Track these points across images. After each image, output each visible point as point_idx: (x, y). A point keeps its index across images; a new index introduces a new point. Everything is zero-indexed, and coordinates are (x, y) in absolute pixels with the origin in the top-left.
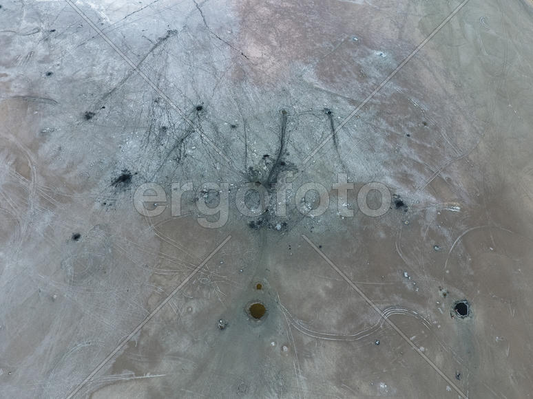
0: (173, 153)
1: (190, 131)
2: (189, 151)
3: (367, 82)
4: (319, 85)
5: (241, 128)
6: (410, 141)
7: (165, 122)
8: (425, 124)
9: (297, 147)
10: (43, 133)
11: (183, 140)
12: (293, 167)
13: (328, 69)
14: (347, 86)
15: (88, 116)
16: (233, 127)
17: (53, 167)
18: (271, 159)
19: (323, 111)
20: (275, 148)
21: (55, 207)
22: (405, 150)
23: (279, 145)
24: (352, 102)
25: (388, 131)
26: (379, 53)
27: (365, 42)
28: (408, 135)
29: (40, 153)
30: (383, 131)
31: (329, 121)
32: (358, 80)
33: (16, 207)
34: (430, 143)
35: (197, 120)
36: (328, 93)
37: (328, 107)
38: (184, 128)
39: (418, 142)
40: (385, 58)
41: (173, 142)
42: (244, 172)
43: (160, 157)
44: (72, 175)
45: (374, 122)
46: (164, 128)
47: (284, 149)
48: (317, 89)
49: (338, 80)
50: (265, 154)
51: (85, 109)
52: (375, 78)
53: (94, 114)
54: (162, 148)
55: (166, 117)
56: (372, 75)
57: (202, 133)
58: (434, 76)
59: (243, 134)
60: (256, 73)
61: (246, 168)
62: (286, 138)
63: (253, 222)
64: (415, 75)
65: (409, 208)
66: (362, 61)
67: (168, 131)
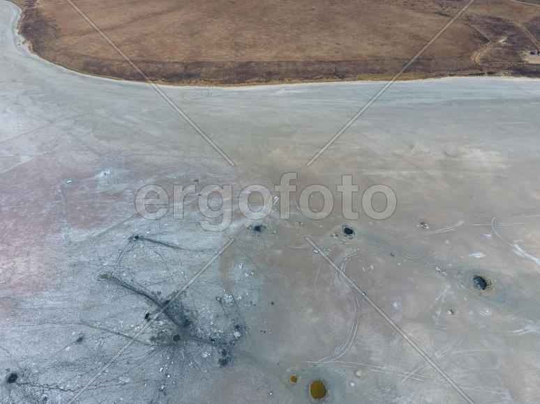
5: (89, 332)
8: (197, 181)
9: (156, 281)
12: (178, 294)
13: (83, 216)
14: (118, 211)
16: (80, 340)
18: (154, 313)
20: (143, 303)
23: (142, 297)
24: (139, 216)
25: (188, 205)
31: (146, 242)
32: (118, 201)
35: (29, 389)
36: (112, 229)
37: (129, 236)
40: (112, 173)
42: (152, 348)
45: (172, 210)
52: (126, 189)
57: (57, 387)
58: (155, 155)
59: (99, 332)
60: (21, 285)
61: (148, 345)
62: (137, 287)
63: (220, 360)
64: (146, 165)
65: (264, 224)
66: (99, 189)
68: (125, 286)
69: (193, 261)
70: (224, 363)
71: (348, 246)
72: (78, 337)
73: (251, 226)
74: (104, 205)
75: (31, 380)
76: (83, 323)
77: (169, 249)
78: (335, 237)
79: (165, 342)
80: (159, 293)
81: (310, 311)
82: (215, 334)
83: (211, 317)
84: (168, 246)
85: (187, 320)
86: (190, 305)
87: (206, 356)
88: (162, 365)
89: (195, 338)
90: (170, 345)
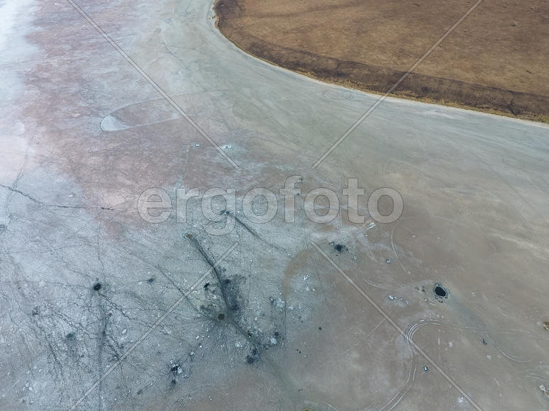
0: (104, 355)
1: (105, 318)
2: (122, 340)
5: (159, 276)
7: (66, 329)
11: (104, 333)
12: (239, 278)
13: (195, 179)
14: (223, 184)
16: (151, 281)
18: (214, 285)
20: (208, 273)
23: (210, 267)
24: (238, 194)
26: (224, 147)
27: (206, 144)
32: (226, 175)
35: (104, 300)
40: (233, 148)
41: (94, 343)
42: (199, 315)
43: (90, 372)
46: (70, 336)
47: (217, 268)
49: (212, 184)
50: (204, 284)
54: (85, 360)
55: (62, 322)
57: (121, 310)
58: (276, 143)
59: (167, 281)
60: (132, 218)
61: (197, 310)
62: (210, 257)
63: (248, 357)
64: (263, 149)
65: (347, 246)
66: (217, 159)
67: (78, 336)
68: (201, 251)
69: (264, 254)
70: (250, 361)
71: (431, 308)
72: (150, 278)
73: (333, 243)
74: (215, 174)
75: (108, 295)
76: (158, 267)
77: (250, 234)
78: (420, 292)
79: (211, 315)
80: (225, 270)
81: (355, 355)
82: (255, 330)
83: (258, 313)
84: (250, 231)
85: (236, 305)
86: (245, 293)
87: (238, 346)
88: (200, 334)
89: (236, 324)
90: (213, 320)
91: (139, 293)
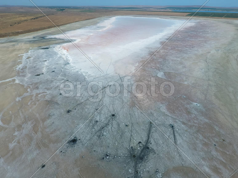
0: (98, 133)
1: (107, 125)
2: (105, 133)
3: (191, 115)
4: (168, 113)
5: (130, 127)
6: (216, 148)
7: (98, 119)
8: (224, 140)
9: (156, 141)
10: (49, 115)
11: (103, 128)
12: (153, 151)
13: (172, 107)
14: (181, 116)
15: (69, 112)
16: (127, 126)
17: (47, 130)
18: (142, 144)
19: (169, 125)
20: (145, 139)
21: (41, 148)
22: (214, 153)
23: (147, 138)
24: (184, 123)
25: (203, 141)
26: (196, 104)
27: (189, 98)
28: (215, 145)
29: (45, 123)
30: (201, 140)
31: (172, 131)
32: (186, 114)
33: (25, 146)
34: (228, 152)
35: (111, 120)
36: (172, 117)
37: (172, 124)
38: (105, 123)
39: (221, 150)
40: (199, 106)
41: (99, 128)
42: (128, 148)
43: (92, 134)
44: (53, 135)
45: (195, 135)
46: (97, 121)
47: (149, 140)
48: (167, 115)
49: (177, 113)
50: (140, 141)
51: (68, 108)
52: (194, 114)
53: (71, 111)
54: (94, 130)
55: (99, 116)
56: (193, 112)
57: (112, 126)
59: (130, 130)
62: (151, 135)
66: (188, 106)
67: (98, 123)
68: (150, 131)
69: (172, 153)
74: (181, 111)
76: (132, 124)
80: (151, 144)
84: (175, 140)
85: (143, 158)
86: (150, 158)
87: (130, 171)
89: (136, 164)
91: (120, 126)
